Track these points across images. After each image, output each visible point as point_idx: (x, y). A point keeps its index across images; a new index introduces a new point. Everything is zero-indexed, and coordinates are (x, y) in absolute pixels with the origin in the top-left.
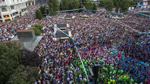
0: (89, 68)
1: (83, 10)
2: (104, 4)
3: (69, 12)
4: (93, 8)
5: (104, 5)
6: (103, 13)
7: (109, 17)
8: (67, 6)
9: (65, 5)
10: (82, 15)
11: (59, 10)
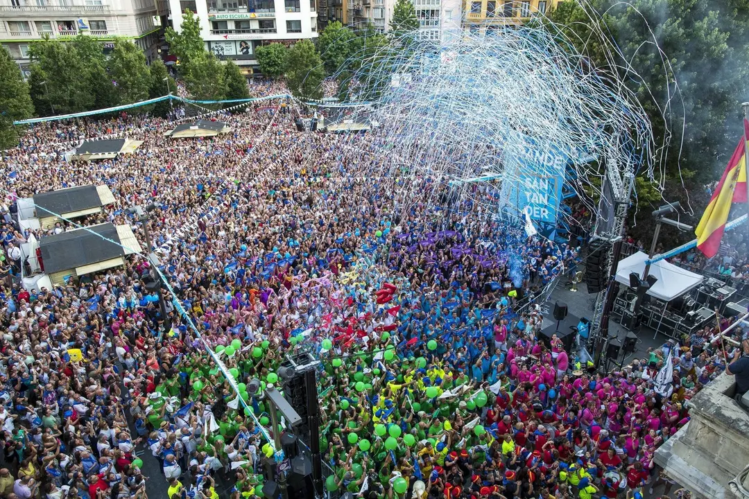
0: (270, 390)
1: (178, 104)
2: (276, 64)
3: (96, 118)
4: (228, 89)
5: (282, 73)
6: (284, 111)
7: (314, 127)
8: (82, 89)
9: (64, 81)
10: (177, 130)
11: (34, 115)
